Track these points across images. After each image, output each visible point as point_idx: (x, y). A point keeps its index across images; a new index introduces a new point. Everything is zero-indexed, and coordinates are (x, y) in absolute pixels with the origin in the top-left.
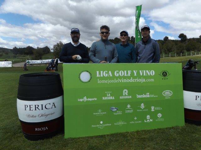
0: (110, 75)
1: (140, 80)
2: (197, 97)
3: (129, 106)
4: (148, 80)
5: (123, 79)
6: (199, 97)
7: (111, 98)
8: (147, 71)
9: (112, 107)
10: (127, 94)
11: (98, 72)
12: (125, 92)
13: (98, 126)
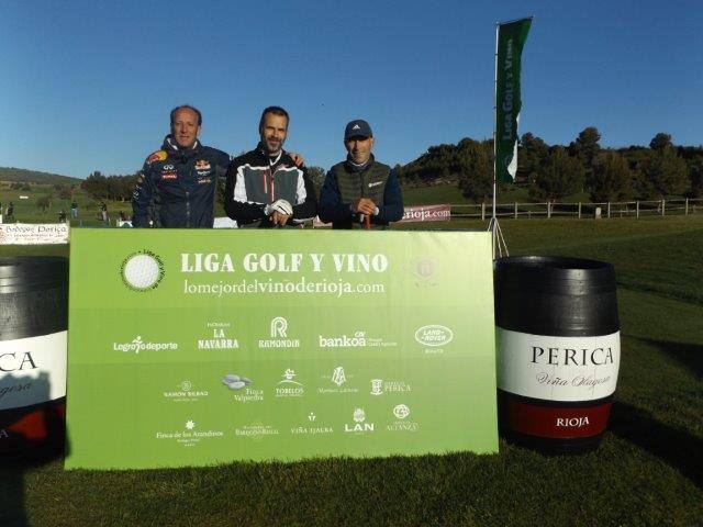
0: (226, 268)
1: (333, 289)
2: (538, 351)
3: (289, 374)
4: (361, 289)
5: (273, 283)
6: (542, 351)
7: (228, 344)
8: (361, 257)
9: (230, 376)
10: (283, 333)
11: (185, 257)
12: (279, 325)
13: (179, 435)
